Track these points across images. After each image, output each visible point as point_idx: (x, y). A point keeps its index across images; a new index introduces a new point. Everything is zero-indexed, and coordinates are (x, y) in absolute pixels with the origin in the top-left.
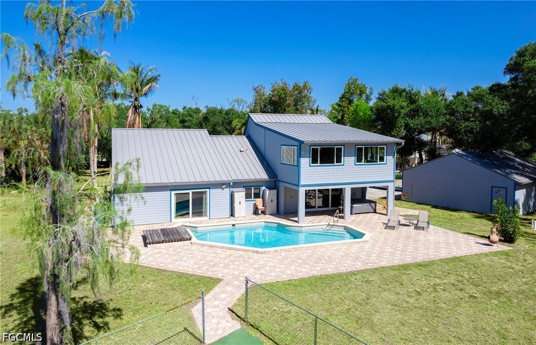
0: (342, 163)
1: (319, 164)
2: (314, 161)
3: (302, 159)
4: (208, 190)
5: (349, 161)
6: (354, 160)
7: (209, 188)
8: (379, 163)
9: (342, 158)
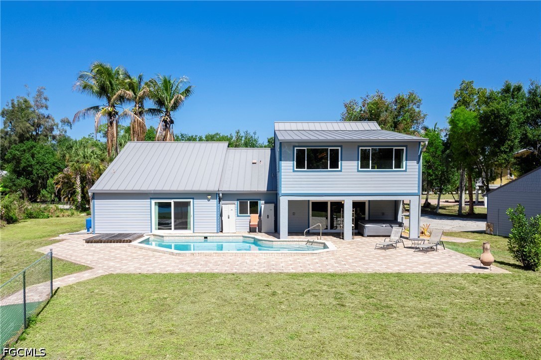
0: (339, 169)
1: (306, 169)
2: (300, 165)
3: (282, 162)
4: (191, 200)
5: (349, 167)
6: (356, 164)
7: (193, 199)
8: (394, 169)
9: (340, 163)
